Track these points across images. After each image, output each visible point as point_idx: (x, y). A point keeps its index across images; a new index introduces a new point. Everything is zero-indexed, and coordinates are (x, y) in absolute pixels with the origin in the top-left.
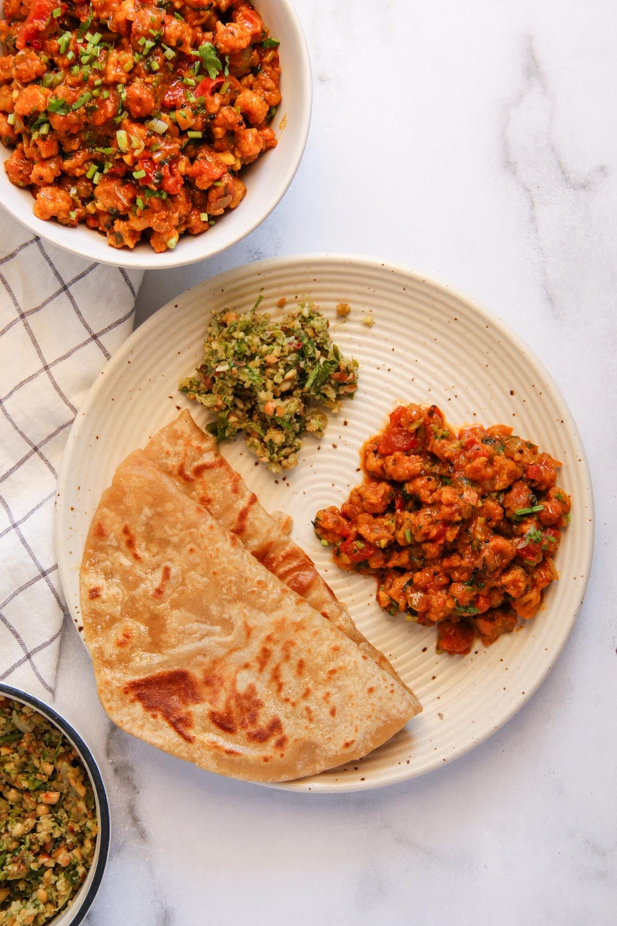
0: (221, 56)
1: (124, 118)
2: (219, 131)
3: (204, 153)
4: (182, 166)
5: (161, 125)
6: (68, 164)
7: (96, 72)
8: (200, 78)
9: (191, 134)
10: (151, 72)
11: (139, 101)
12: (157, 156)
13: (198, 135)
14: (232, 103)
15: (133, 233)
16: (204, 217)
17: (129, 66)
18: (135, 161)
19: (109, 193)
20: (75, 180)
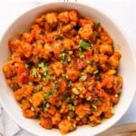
0: (87, 42)
1: (71, 84)
2: (103, 66)
3: (103, 76)
4: (100, 85)
5: (84, 78)
6: (62, 111)
7: (51, 75)
8: (85, 53)
9: (95, 73)
10: (69, 63)
11: (73, 75)
12: (90, 88)
13: (97, 71)
14: (100, 53)
15: (98, 117)
16: (117, 96)
17: (61, 66)
18: (84, 95)
19: (82, 111)
20: (67, 114)
